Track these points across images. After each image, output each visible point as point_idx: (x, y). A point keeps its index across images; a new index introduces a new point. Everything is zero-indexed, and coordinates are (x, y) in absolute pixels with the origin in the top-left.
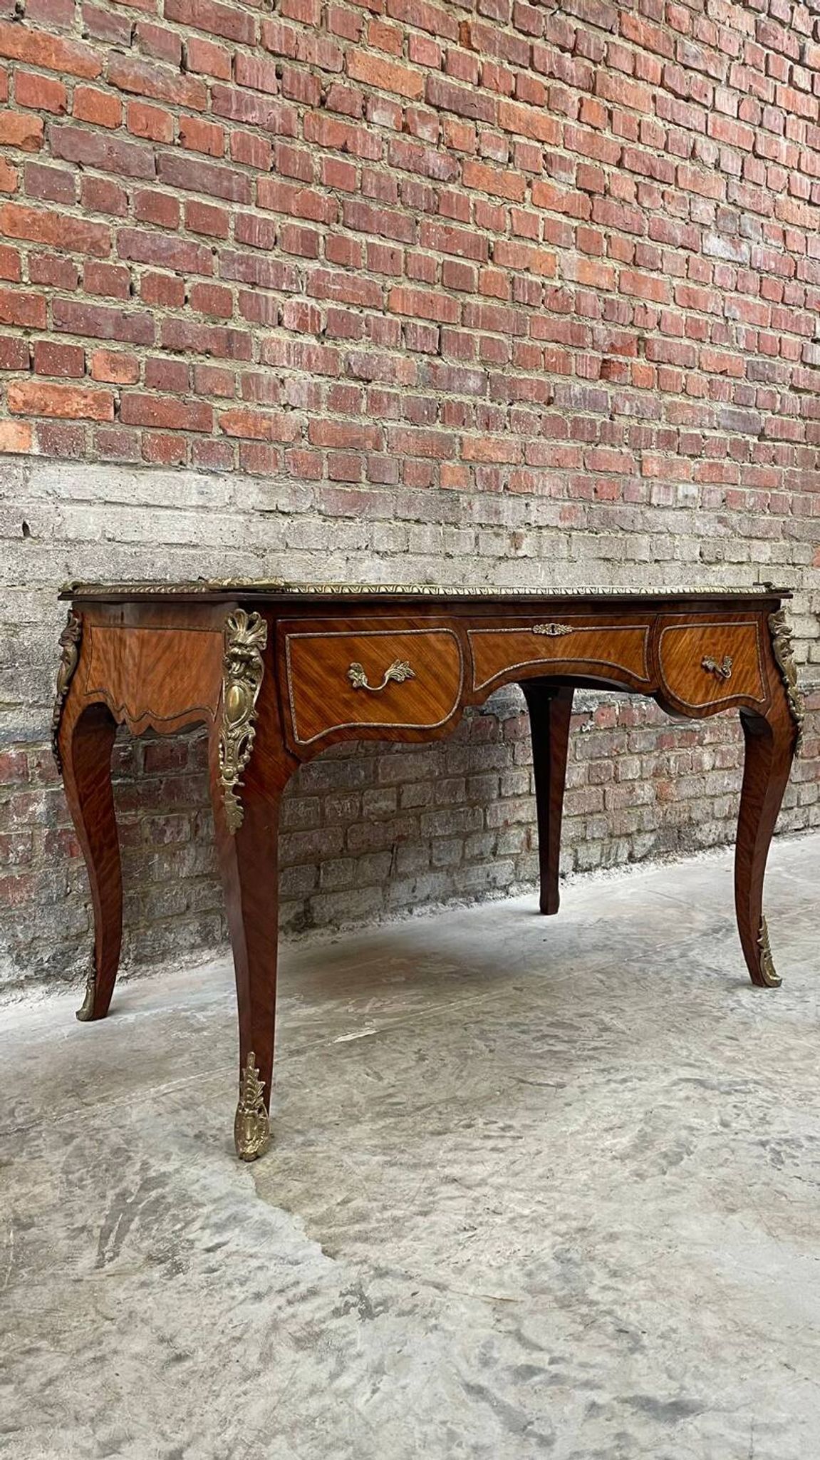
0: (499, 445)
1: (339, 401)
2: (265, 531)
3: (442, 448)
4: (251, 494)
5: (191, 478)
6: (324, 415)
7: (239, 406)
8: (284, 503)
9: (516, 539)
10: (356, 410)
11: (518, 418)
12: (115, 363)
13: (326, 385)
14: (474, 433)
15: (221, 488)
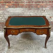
0: (44, 4)
1: (29, 2)
2: (23, 11)
3: (38, 5)
4: (22, 9)
5: (18, 8)
6: (28, 3)
7: (21, 3)
8: (24, 9)
9: (44, 11)
10: (30, 3)
11: (46, 2)
12: (13, 2)
13: (28, 1)
14: (41, 3)
15: (20, 9)
